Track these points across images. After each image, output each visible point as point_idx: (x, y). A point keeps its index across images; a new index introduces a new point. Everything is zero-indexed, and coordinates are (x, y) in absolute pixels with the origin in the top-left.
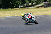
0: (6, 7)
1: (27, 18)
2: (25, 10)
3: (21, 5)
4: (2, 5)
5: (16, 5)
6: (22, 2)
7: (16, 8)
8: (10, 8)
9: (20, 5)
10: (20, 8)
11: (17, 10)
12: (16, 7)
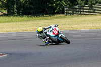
0: (38, 13)
1: (51, 34)
2: (76, 18)
3: (69, 9)
4: (31, 8)
5: (59, 8)
6: (70, 2)
7: (59, 15)
8: (46, 14)
9: (66, 9)
10: (67, 14)
11: (61, 17)
12: (58, 13)
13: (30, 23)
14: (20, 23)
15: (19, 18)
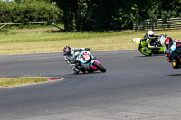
5: (127, 23)
6: (140, 15)
9: (135, 24)
11: (129, 34)
13: (92, 40)
14: (79, 40)
15: (79, 34)
